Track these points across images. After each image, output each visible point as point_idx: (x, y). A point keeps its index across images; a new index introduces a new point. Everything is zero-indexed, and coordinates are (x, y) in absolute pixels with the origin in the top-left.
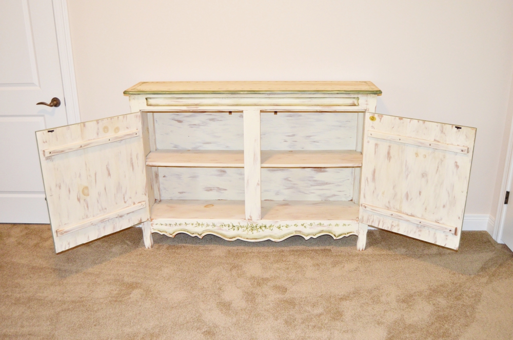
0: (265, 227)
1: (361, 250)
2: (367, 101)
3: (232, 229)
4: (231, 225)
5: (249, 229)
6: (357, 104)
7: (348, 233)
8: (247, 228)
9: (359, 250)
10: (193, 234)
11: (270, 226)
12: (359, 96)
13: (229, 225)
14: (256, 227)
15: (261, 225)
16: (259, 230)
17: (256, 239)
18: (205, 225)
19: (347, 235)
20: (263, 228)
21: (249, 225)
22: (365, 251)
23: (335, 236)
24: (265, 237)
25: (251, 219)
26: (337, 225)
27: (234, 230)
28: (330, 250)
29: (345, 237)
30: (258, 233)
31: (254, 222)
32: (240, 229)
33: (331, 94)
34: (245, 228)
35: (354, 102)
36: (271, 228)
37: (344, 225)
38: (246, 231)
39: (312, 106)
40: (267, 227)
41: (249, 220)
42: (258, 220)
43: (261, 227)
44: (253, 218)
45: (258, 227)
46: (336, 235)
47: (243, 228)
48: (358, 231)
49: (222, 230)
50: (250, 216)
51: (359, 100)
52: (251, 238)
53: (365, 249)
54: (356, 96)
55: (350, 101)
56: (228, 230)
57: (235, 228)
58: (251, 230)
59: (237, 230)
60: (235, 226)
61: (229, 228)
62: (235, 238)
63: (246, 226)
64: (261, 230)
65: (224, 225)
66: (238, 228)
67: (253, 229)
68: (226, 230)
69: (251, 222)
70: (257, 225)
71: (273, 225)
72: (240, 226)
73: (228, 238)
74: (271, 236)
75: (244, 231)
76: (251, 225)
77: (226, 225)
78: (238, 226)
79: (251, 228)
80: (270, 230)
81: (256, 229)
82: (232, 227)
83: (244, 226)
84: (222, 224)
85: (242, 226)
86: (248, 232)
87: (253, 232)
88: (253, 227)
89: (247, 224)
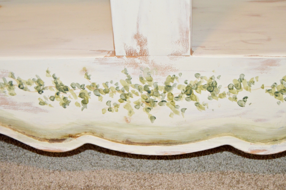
0: (211, 88)
3: (57, 103)
4: (48, 82)
5: (132, 100)
8: (125, 98)
11: (237, 86)
13: (39, 83)
14: (168, 88)
15: (192, 80)
16: (182, 103)
17: (168, 143)
20: (203, 95)
21: (136, 80)
24: (207, 134)
25: (143, 54)
27: (65, 103)
30: (178, 118)
31: (157, 68)
32: (93, 98)
34: (117, 96)
36: (241, 95)
38: (123, 111)
40: (223, 87)
41: (130, 54)
42: (176, 55)
43: (189, 92)
44: (149, 47)
45: (176, 92)
47: (106, 97)
49: (14, 106)
50: (137, 36)
52: (147, 138)
56: (36, 104)
57: (68, 95)
58: (145, 105)
59: (77, 104)
60: (66, 89)
61: (41, 96)
62: (74, 140)
63: (121, 87)
64: (193, 103)
65: (15, 83)
66: (81, 95)
67: (152, 97)
68: (29, 104)
69: (144, 65)
70: (173, 79)
71: (248, 78)
72: (90, 87)
73: (46, 139)
74: (235, 131)
75: (110, 110)
76: (141, 79)
77: (29, 84)
78: (82, 87)
79: (145, 93)
80: (235, 103)
81: (166, 99)
82: (56, 91)
83: (110, 85)
84: (9, 79)
85: (102, 87)
86: (130, 112)
87: (152, 113)
88: (151, 88)
89: (125, 77)
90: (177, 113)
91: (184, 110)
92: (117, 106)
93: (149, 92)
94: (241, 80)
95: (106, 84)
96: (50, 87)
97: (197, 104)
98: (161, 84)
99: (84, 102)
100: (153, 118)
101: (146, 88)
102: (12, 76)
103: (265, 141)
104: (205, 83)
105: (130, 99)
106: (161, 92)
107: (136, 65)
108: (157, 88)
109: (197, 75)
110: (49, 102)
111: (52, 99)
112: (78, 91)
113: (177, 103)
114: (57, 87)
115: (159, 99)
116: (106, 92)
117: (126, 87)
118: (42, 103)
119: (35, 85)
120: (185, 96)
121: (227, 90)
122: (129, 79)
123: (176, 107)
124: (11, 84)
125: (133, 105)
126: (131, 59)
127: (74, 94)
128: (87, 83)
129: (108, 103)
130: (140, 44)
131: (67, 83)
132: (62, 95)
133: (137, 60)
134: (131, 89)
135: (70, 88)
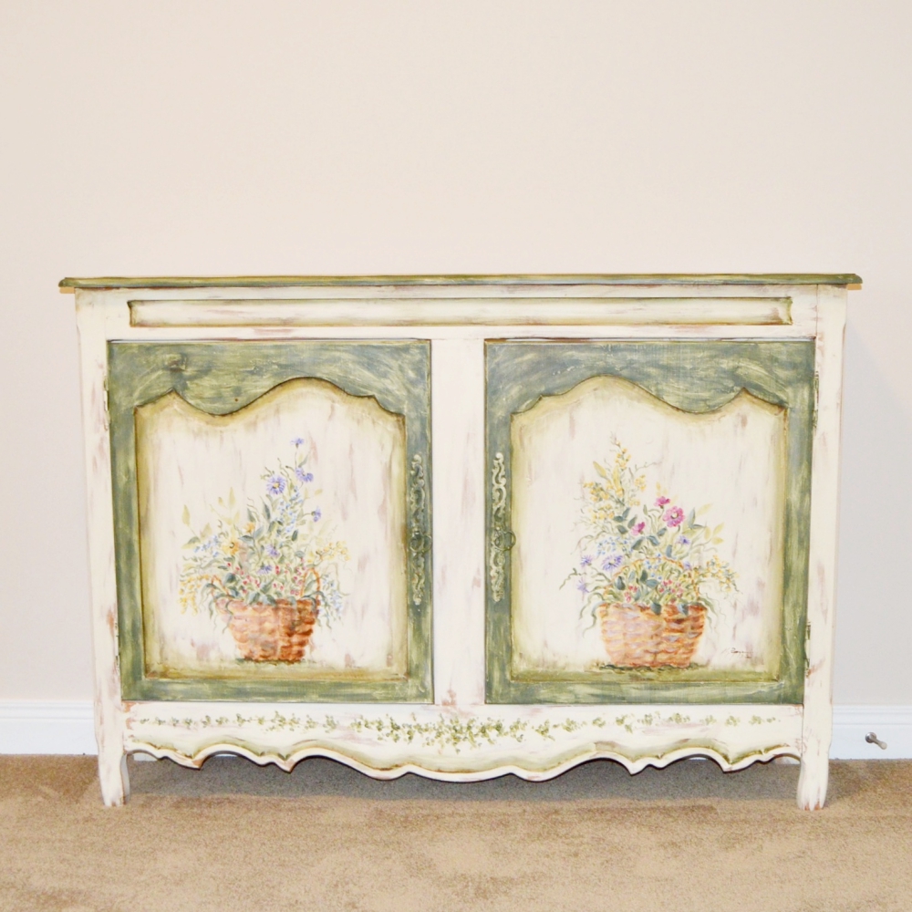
0: (498, 728)
1: (812, 807)
2: (816, 309)
3: (391, 738)
4: (387, 723)
5: (444, 737)
6: (785, 319)
7: (768, 750)
8: (439, 734)
9: (807, 809)
10: (262, 754)
11: (515, 727)
12: (793, 292)
13: (380, 723)
14: (469, 728)
15: (485, 722)
16: (479, 739)
17: (468, 771)
18: (303, 722)
19: (765, 757)
20: (493, 733)
21: (447, 722)
22: (826, 810)
23: (726, 758)
24: (497, 764)
25: (453, 703)
26: (732, 721)
27: (397, 739)
28: (711, 809)
29: (758, 762)
30: (476, 750)
31: (462, 713)
32: (416, 735)
33: (706, 284)
34: (434, 733)
35: (775, 311)
36: (518, 733)
37: (756, 720)
38: (437, 745)
39: (647, 324)
40: (506, 728)
41: (445, 703)
42: (475, 704)
43: (483, 731)
44: (457, 699)
45: (475, 731)
46: (731, 757)
47: (426, 734)
48: (800, 742)
49: (358, 740)
50: (450, 691)
51: (793, 306)
52: (453, 767)
53: (826, 805)
54: (781, 292)
55: (764, 310)
56: (375, 739)
57: (399, 732)
58: (453, 741)
59: (405, 740)
60: (398, 728)
61: (380, 733)
62: (399, 769)
63: (437, 727)
64: (486, 739)
65: (363, 723)
66: (409, 733)
67: (458, 735)
68: (370, 740)
69: (454, 711)
70: (472, 721)
71: (522, 721)
72: (415, 727)
73: (377, 769)
74: (516, 761)
75: (428, 744)
76: (451, 721)
77: (372, 723)
78: (410, 727)
79: (453, 731)
80: (515, 739)
81: (468, 736)
82: (391, 729)
83: (429, 725)
84: (358, 720)
85: (423, 727)
86: (442, 746)
87: (458, 746)
88: (458, 728)
89: (440, 720)
90: (475, 746)
91: (480, 745)
92: (433, 741)
93: (456, 731)
94: (518, 722)
95: (427, 725)
96: (388, 727)
97: (489, 740)
98: (465, 725)
99: (410, 738)
100: (458, 751)
101: (454, 728)
102: (362, 718)
103: (538, 770)
104: (494, 724)
105: (443, 736)
106: (464, 731)
107: (448, 711)
108: (462, 728)
109: (489, 719)
110: (385, 737)
111: (388, 735)
112: (407, 729)
113: (475, 739)
114: (393, 727)
115: (462, 736)
116: (426, 730)
117: (440, 727)
118: (380, 739)
119: (377, 725)
120: (481, 734)
121: (509, 730)
122: (443, 721)
123: (475, 742)
124: (360, 724)
125: (444, 740)
126: (445, 707)
127: (403, 732)
128: (414, 724)
129: (427, 739)
130: (452, 696)
131: (399, 724)
132: (395, 732)
133: (449, 708)
134: (444, 728)
135: (401, 727)
